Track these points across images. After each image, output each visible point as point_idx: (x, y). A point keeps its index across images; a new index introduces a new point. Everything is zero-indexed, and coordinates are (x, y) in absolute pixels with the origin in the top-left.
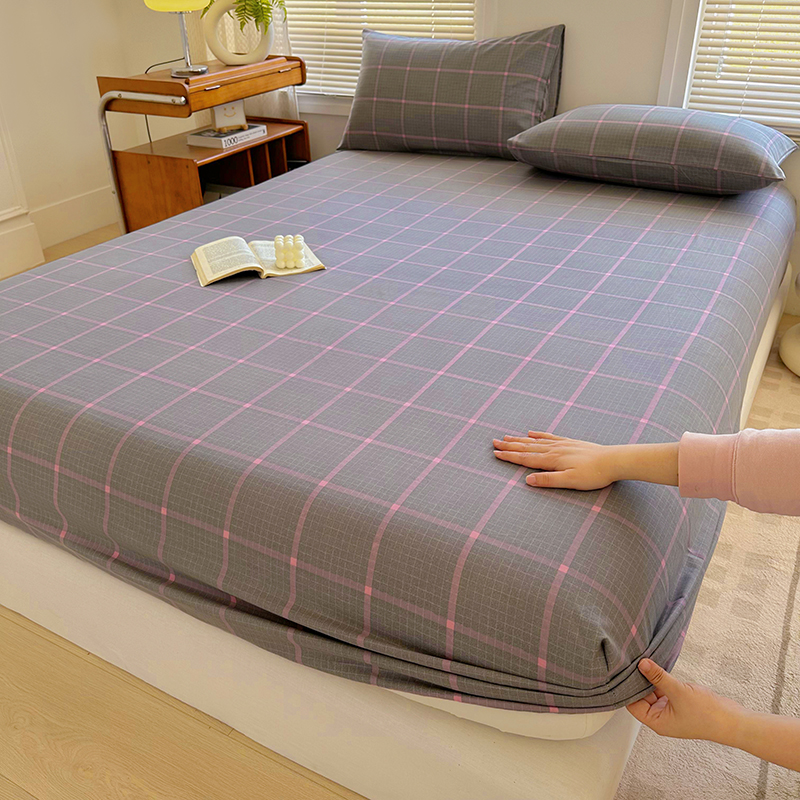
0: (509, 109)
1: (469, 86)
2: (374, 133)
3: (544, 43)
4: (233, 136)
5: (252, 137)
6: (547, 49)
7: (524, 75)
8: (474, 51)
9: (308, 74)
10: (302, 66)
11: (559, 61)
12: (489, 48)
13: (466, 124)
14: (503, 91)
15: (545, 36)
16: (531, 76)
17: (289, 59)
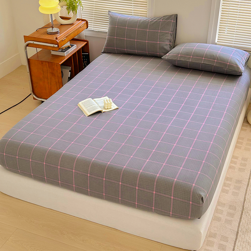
0: (161, 43)
1: (147, 35)
2: (115, 48)
3: (171, 21)
4: (67, 51)
6: (172, 23)
7: (165, 31)
8: (148, 23)
9: (89, 25)
10: (87, 23)
11: (175, 26)
12: (153, 22)
13: (147, 47)
14: (159, 37)
15: (172, 17)
16: (167, 32)
17: (83, 20)
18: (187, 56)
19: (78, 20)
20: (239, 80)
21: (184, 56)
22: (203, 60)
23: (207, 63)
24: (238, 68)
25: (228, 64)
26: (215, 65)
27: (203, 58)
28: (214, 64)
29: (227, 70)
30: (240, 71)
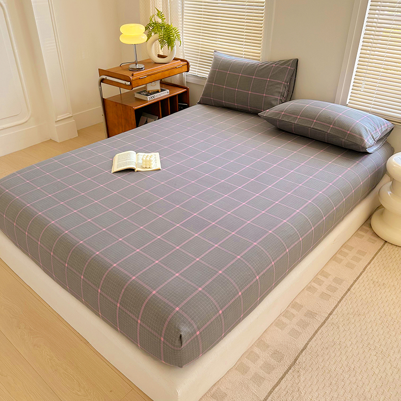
0: (268, 95)
1: (252, 83)
2: (212, 99)
3: (287, 67)
4: (153, 95)
5: (162, 95)
6: (288, 70)
8: (257, 67)
9: (190, 69)
10: (188, 64)
11: (295, 74)
12: (263, 67)
13: (249, 100)
14: (266, 87)
15: (288, 63)
16: (279, 81)
17: (182, 60)
18: (294, 116)
19: (175, 59)
20: (361, 159)
21: (289, 115)
22: (314, 123)
23: (319, 128)
24: (362, 140)
25: (349, 132)
26: (328, 132)
27: (315, 121)
28: (328, 130)
29: (346, 141)
30: (363, 145)
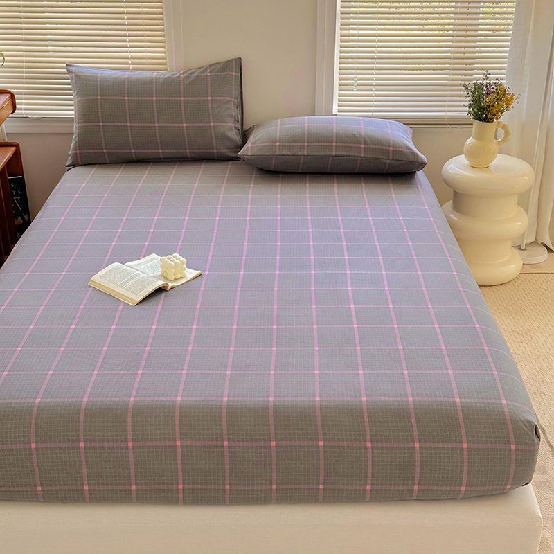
1: (183, 109)
2: (105, 151)
3: (230, 73)
6: (233, 77)
7: (222, 98)
8: (180, 81)
12: (191, 79)
13: (186, 138)
14: (210, 112)
15: (231, 66)
16: (228, 99)
18: (297, 144)
21: (289, 144)
22: (334, 148)
23: (346, 154)
24: (415, 155)
25: (391, 148)
26: (362, 155)
27: (334, 144)
28: (360, 153)
29: (392, 162)
30: (420, 162)
